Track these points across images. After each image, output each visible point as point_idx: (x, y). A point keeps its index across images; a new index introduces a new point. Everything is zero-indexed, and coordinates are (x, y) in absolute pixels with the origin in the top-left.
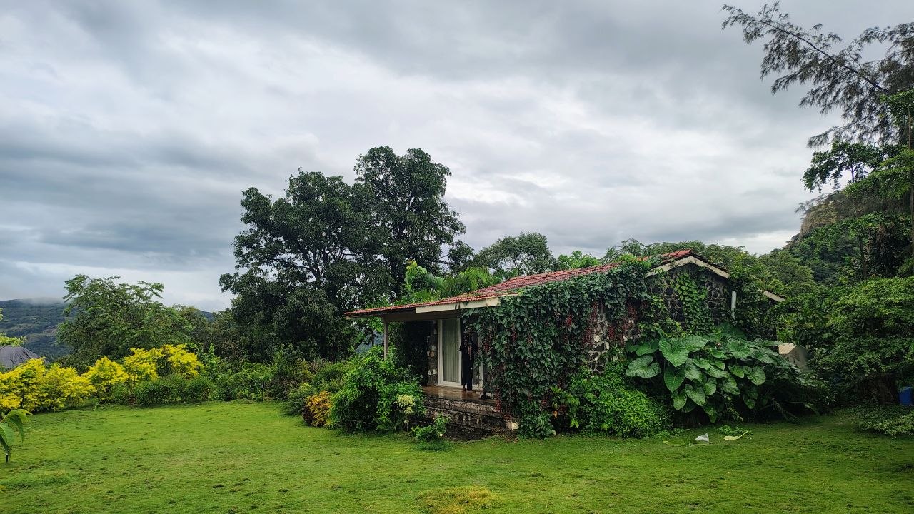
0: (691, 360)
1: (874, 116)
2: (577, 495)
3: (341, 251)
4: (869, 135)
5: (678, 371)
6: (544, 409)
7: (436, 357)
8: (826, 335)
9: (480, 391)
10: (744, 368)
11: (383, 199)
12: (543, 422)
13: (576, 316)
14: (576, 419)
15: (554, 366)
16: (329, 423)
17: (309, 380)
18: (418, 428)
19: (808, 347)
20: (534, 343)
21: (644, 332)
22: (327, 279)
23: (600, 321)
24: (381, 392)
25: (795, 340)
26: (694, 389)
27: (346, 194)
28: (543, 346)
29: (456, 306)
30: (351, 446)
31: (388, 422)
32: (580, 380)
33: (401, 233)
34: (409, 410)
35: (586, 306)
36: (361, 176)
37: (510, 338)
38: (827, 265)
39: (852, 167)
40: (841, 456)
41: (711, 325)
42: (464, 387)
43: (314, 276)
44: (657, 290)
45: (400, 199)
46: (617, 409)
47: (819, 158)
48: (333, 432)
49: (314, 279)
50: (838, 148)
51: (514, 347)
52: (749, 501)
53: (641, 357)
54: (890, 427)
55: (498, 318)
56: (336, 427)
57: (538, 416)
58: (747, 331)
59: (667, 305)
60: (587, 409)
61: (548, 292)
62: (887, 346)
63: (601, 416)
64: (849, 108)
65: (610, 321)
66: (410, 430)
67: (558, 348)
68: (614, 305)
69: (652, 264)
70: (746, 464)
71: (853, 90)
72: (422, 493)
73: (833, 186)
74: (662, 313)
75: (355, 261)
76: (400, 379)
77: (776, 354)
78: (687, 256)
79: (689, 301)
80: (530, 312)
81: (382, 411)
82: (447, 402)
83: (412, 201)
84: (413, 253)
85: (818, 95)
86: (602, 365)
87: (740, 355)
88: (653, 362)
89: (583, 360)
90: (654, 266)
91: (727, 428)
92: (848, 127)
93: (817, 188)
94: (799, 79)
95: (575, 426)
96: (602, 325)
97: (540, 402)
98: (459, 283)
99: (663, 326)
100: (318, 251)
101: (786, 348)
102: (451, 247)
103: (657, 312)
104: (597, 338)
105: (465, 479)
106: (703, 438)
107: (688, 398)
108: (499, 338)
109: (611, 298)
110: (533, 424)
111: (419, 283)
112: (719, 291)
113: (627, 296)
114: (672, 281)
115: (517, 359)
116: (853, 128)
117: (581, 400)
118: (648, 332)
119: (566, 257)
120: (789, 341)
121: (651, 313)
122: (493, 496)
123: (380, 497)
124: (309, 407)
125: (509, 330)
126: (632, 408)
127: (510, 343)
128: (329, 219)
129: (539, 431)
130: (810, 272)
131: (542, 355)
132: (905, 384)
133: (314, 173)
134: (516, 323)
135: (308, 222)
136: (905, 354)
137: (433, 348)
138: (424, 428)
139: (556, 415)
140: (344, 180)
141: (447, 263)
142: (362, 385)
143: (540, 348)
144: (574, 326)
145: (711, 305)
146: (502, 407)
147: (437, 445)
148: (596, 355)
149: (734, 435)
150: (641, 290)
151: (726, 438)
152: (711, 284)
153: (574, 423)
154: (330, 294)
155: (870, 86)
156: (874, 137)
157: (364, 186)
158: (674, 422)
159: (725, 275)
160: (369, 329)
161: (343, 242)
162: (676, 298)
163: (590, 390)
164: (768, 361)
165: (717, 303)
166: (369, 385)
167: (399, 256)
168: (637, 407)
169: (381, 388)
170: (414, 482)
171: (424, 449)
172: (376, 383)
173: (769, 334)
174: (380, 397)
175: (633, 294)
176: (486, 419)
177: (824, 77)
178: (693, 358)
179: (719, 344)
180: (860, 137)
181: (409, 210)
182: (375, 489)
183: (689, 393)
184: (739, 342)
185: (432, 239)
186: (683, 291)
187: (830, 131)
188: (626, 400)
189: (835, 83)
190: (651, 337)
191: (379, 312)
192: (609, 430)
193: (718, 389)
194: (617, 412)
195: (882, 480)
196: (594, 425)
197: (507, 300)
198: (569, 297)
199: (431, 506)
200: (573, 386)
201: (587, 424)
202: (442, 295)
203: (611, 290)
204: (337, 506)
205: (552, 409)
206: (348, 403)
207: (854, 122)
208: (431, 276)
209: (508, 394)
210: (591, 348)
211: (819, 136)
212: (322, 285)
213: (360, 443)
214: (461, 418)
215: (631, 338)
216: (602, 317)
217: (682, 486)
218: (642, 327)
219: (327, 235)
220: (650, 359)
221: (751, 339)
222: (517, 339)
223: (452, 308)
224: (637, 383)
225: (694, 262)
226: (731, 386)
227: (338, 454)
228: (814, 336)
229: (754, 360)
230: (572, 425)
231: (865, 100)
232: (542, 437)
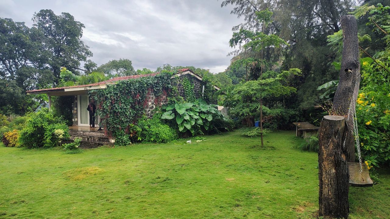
0: (187, 112)
1: (254, 21)
2: (138, 166)
3: (25, 62)
4: (252, 28)
5: (181, 116)
6: (126, 133)
7: (77, 113)
8: (234, 103)
9: (98, 127)
10: (205, 115)
11: (48, 36)
12: (126, 139)
13: (141, 94)
14: (140, 137)
15: (131, 115)
16: (18, 144)
17: (7, 125)
18: (66, 144)
19: (228, 107)
20: (122, 105)
21: (169, 101)
22: (17, 75)
23: (151, 96)
24: (46, 128)
25: (224, 105)
26: (187, 123)
27: (27, 32)
28: (126, 106)
29: (85, 88)
30: (29, 154)
31: (50, 143)
32: (142, 121)
33: (59, 54)
34: (61, 136)
35: (146, 90)
36: (36, 23)
37: (112, 103)
38: (238, 79)
39: (246, 39)
40: (235, 145)
41: (195, 99)
42: (91, 126)
43: (9, 74)
44: (175, 84)
45: (58, 37)
46: (157, 132)
47: (235, 35)
48: (20, 149)
49: (9, 75)
50: (242, 31)
51: (113, 107)
52: (202, 162)
53: (168, 111)
54: (249, 133)
55: (106, 94)
56: (22, 146)
57: (124, 136)
58: (207, 101)
59: (179, 90)
60: (145, 132)
61: (129, 83)
62: (252, 106)
63: (150, 135)
64: (247, 17)
65: (156, 96)
66: (61, 145)
67: (133, 107)
68: (157, 90)
69: (173, 73)
70: (203, 150)
71: (249, 10)
72: (65, 172)
73: (239, 46)
74: (177, 94)
75: (33, 67)
76: (57, 122)
77: (216, 110)
78: (188, 71)
79: (187, 89)
80: (121, 92)
81: (47, 137)
82: (82, 132)
83: (64, 39)
84: (65, 64)
85: (237, 10)
86: (152, 115)
87: (204, 110)
88: (172, 113)
89: (144, 112)
90: (174, 74)
91: (198, 138)
92: (246, 24)
93: (234, 47)
94: (231, 2)
95: (140, 140)
96: (152, 98)
97: (125, 130)
98: (89, 79)
99: (177, 99)
100: (12, 60)
101: (220, 108)
102: (85, 63)
103: (175, 93)
104: (150, 103)
105: (88, 164)
106: (189, 141)
107: (185, 127)
108: (106, 103)
109: (156, 87)
110: (121, 140)
111: (67, 78)
112: (198, 86)
113: (163, 86)
114: (181, 81)
115: (115, 112)
116: (248, 25)
117: (142, 129)
118: (171, 101)
119: (140, 70)
120: (222, 105)
121: (172, 93)
122: (100, 170)
123: (44, 175)
124: (6, 138)
125: (111, 99)
126: (163, 132)
127: (111, 105)
128: (17, 44)
129: (124, 142)
130: (231, 80)
131: (126, 110)
132: (256, 120)
133: (7, 19)
134: (114, 96)
135: (4, 44)
136: (257, 109)
137: (75, 109)
138: (69, 144)
139: (131, 136)
140: (25, 24)
141: (84, 70)
142: (35, 125)
143: (125, 107)
144: (140, 98)
145: (195, 91)
146: (108, 133)
147: (75, 151)
148: (149, 111)
149: (200, 140)
150: (169, 84)
151: (197, 141)
152: (195, 83)
153: (139, 139)
154: (19, 83)
155: (254, 9)
156: (254, 29)
157: (37, 29)
158: (179, 136)
159: (200, 79)
160: (42, 101)
161: (26, 56)
162: (182, 88)
163: (147, 125)
164: (214, 112)
165: (197, 90)
166: (39, 125)
167: (58, 66)
168: (165, 131)
169: (46, 126)
170: (62, 168)
171: (69, 153)
172: (43, 124)
173: (215, 102)
174: (45, 131)
175: (165, 85)
176: (100, 139)
177: (239, 3)
178: (187, 111)
179: (197, 106)
180: (250, 28)
181: (63, 43)
182: (41, 172)
183: (185, 125)
184: (204, 105)
185: (75, 58)
186: (185, 85)
187: (240, 25)
188: (161, 128)
189: (243, 6)
190: (172, 103)
191: (45, 91)
192: (153, 141)
193: (196, 123)
194: (157, 133)
195: (246, 152)
196: (148, 139)
197: (110, 86)
198: (138, 85)
199: (69, 177)
200: (140, 124)
201: (144, 139)
202: (79, 84)
203: (156, 83)
204: (20, 181)
205: (130, 133)
206: (28, 134)
207: (248, 22)
208: (74, 75)
209: (110, 127)
210: (147, 107)
211: (236, 27)
212: (15, 78)
213: (35, 153)
214: (88, 139)
215: (164, 103)
216: (152, 95)
217: (179, 159)
218: (169, 99)
219: (16, 52)
220: (171, 112)
221: (208, 104)
222: (114, 104)
223: (83, 89)
224: (166, 121)
225: (189, 73)
226: (200, 122)
227: (23, 158)
228: (230, 103)
229: (209, 112)
230: (138, 140)
231: (252, 14)
232: (125, 145)
